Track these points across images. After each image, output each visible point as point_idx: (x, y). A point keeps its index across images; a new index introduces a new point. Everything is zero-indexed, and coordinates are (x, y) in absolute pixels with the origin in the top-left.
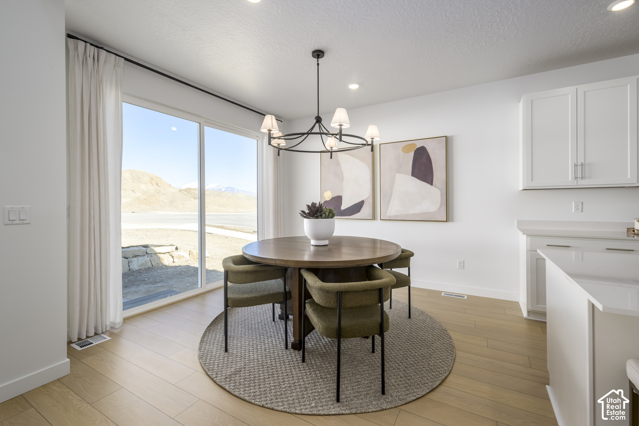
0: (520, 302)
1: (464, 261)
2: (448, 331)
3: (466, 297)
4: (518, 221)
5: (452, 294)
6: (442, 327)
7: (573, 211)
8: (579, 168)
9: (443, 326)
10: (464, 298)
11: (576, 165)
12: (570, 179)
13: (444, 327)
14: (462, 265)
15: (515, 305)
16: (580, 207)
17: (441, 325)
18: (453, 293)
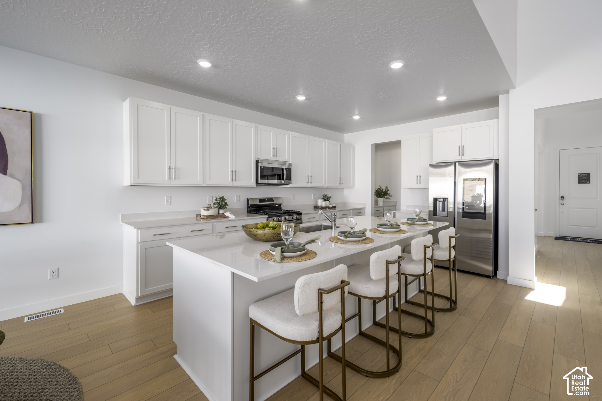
0: (123, 293)
1: (58, 268)
2: (58, 363)
3: (62, 311)
4: (122, 215)
5: (41, 314)
6: (47, 363)
7: (165, 204)
8: (172, 170)
9: (48, 361)
10: (60, 313)
11: (170, 168)
12: (166, 179)
13: (51, 361)
14: (56, 273)
15: (120, 298)
16: (170, 201)
17: (43, 361)
18: (42, 312)
